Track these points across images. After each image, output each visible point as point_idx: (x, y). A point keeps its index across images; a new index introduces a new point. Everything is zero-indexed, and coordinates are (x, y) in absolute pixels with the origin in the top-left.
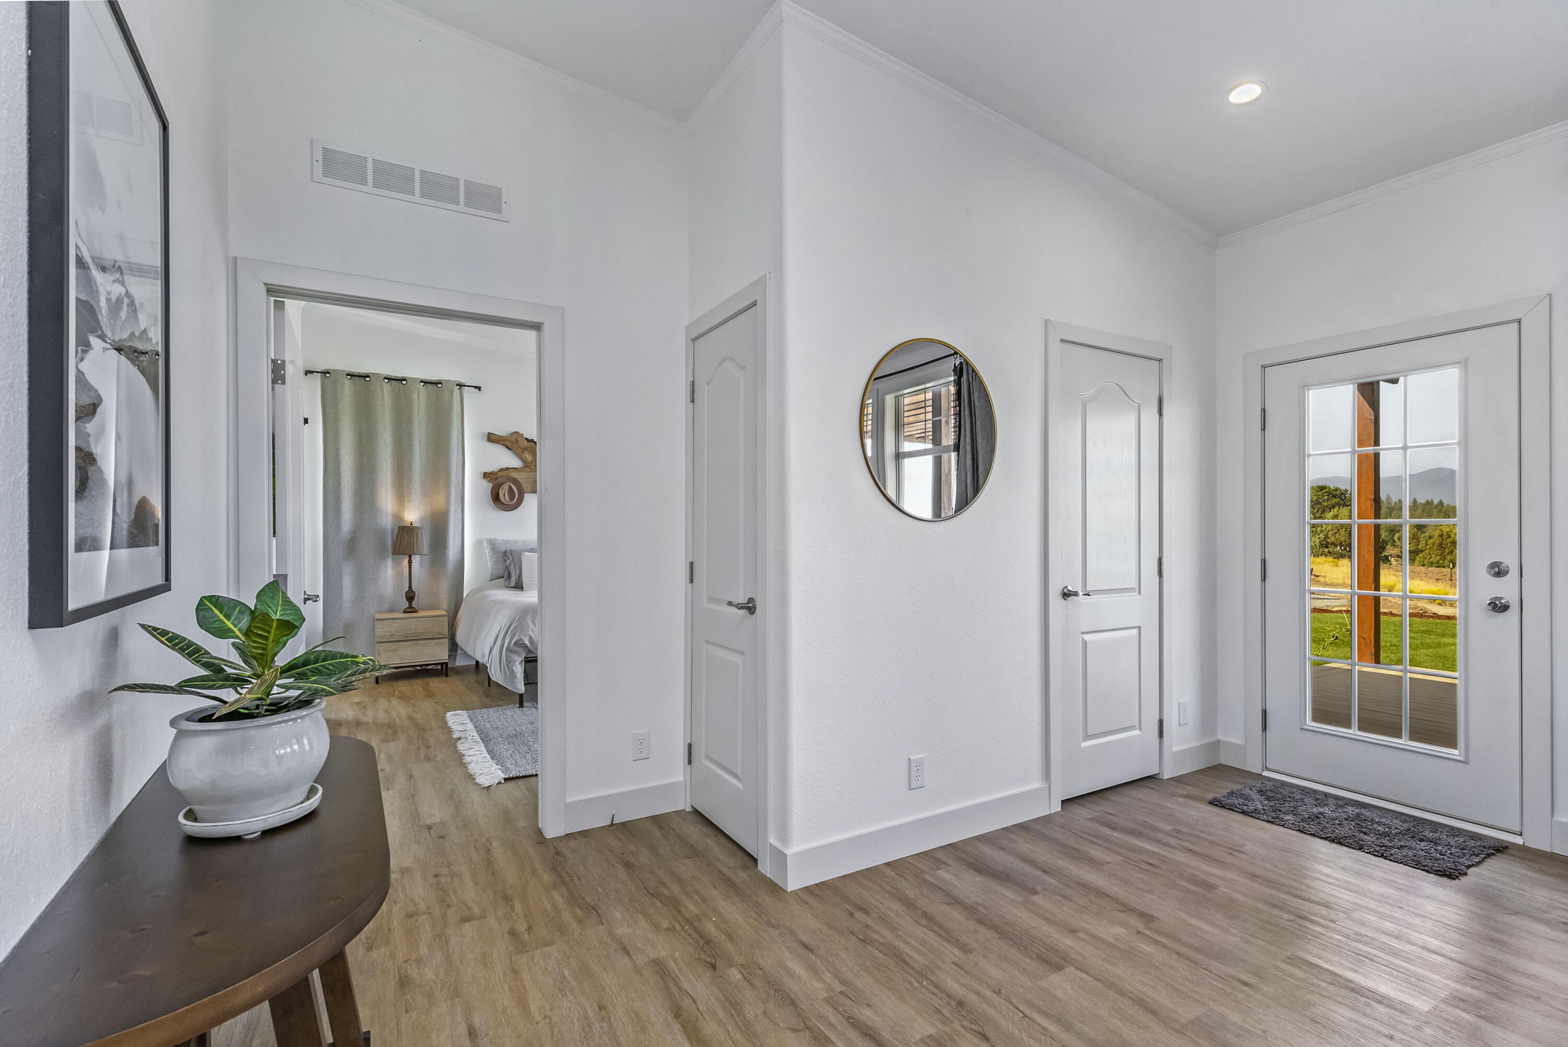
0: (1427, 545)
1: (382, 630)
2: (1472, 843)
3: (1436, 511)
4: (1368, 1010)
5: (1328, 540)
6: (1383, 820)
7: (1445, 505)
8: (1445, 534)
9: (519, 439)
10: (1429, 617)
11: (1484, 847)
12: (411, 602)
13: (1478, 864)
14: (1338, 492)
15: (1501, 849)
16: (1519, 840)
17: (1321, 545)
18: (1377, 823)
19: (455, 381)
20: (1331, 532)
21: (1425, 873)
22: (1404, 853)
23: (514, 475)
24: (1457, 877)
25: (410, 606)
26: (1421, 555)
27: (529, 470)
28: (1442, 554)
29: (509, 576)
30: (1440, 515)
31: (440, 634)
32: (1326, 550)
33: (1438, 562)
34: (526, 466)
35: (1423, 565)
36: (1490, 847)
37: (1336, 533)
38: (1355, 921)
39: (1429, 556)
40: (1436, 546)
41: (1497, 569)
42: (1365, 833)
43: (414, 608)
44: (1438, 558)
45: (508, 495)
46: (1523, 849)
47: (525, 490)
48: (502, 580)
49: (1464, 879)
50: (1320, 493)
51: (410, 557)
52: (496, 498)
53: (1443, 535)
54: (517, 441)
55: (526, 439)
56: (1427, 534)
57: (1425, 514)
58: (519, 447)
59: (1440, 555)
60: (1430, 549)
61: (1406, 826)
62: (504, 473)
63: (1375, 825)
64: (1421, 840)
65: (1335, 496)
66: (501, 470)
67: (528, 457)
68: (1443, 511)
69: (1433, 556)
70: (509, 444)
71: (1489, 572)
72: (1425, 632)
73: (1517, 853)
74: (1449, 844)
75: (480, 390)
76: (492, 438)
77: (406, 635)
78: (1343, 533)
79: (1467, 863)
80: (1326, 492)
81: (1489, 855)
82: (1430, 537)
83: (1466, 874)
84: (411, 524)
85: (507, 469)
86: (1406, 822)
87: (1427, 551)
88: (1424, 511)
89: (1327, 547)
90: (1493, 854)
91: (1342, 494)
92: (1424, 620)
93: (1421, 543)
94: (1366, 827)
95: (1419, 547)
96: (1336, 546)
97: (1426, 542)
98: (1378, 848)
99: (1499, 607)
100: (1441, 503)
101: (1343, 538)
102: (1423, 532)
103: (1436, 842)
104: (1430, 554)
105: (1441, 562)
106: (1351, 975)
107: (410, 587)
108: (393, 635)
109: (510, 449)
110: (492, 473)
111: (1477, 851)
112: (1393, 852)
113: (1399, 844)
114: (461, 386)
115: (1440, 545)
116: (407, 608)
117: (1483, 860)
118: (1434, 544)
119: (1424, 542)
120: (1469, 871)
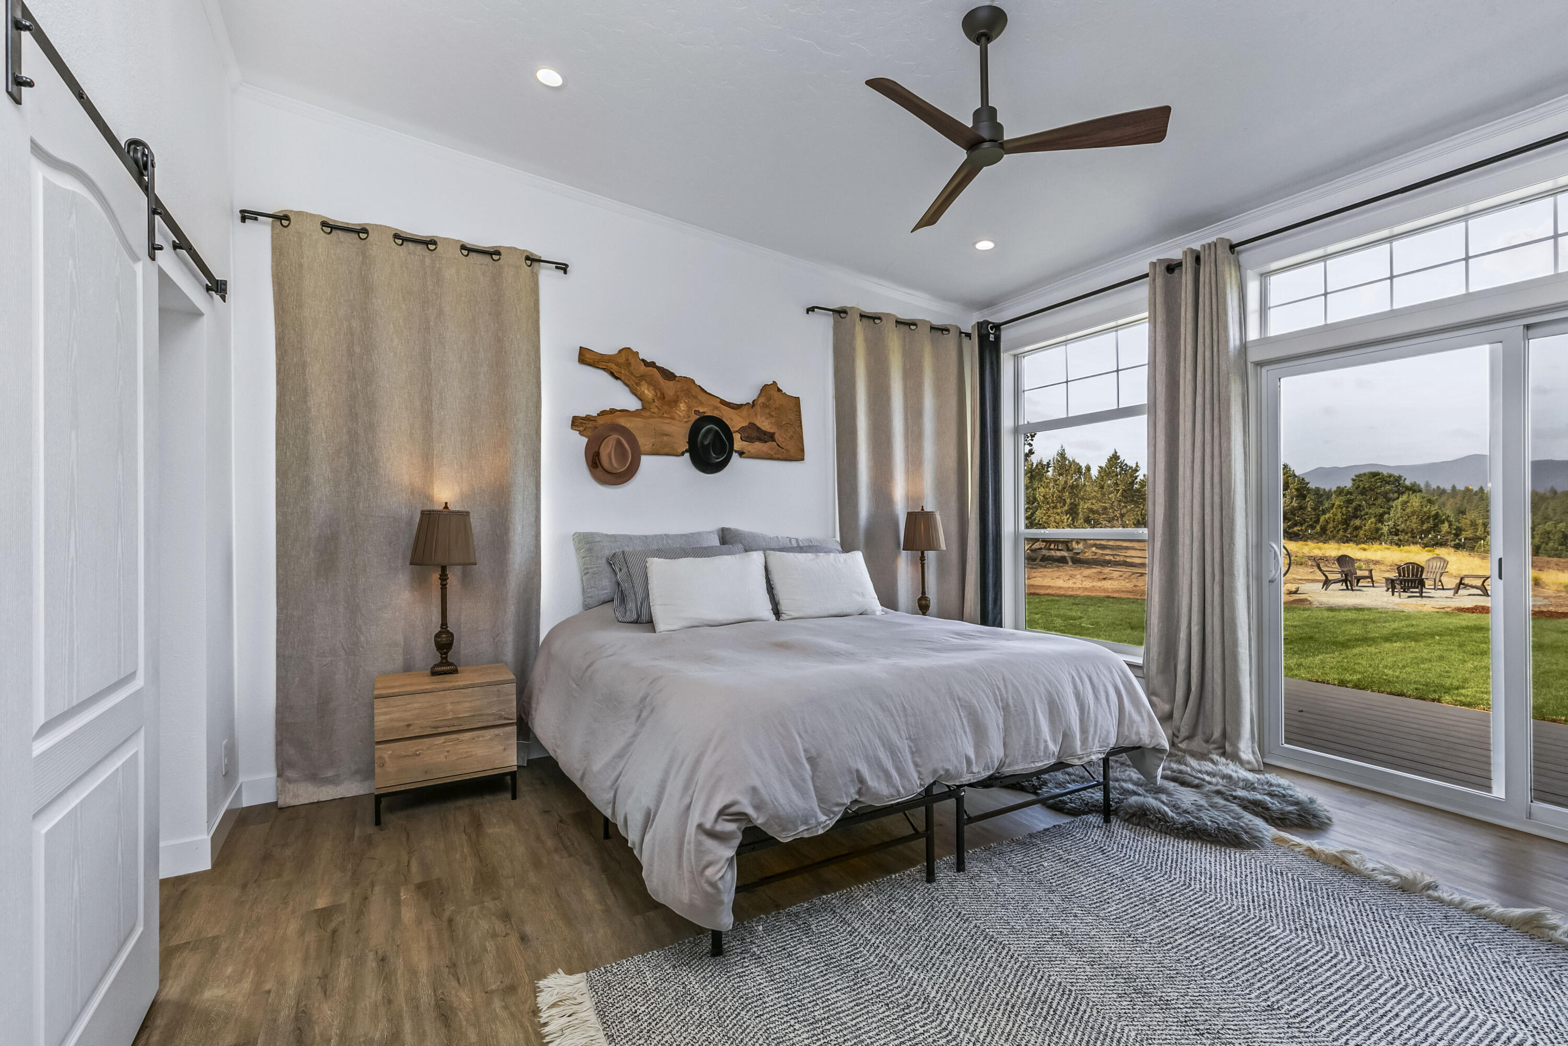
1: (387, 717)
5: (1398, 528)
9: (632, 361)
12: (446, 653)
14: (1392, 479)
17: (1390, 532)
19: (524, 251)
20: (1401, 519)
23: (623, 422)
25: (444, 661)
27: (648, 414)
29: (623, 600)
31: (501, 717)
32: (1396, 538)
34: (644, 408)
37: (1406, 520)
43: (451, 664)
45: (616, 459)
47: (642, 449)
48: (608, 609)
50: (1373, 480)
51: (444, 569)
52: (594, 462)
54: (628, 364)
55: (643, 360)
58: (632, 374)
62: (607, 419)
65: (1388, 483)
66: (603, 413)
67: (646, 392)
70: (614, 368)
75: (565, 272)
76: (586, 357)
77: (437, 724)
78: (1414, 521)
80: (1380, 479)
84: (446, 507)
85: (613, 411)
89: (1397, 535)
91: (1396, 480)
96: (1407, 533)
101: (1415, 525)
107: (444, 624)
108: (409, 725)
109: (617, 378)
110: (588, 418)
114: (532, 260)
116: (436, 665)
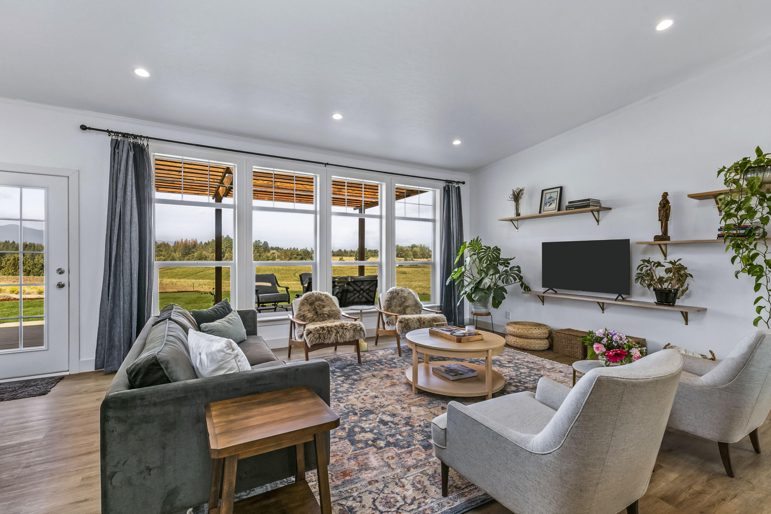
0: (6, 264)
2: (51, 380)
3: (11, 246)
4: (20, 449)
6: (11, 386)
7: (16, 243)
8: (17, 258)
10: (12, 300)
11: (56, 380)
13: (54, 386)
15: (61, 378)
16: (68, 373)
18: (8, 388)
21: (34, 397)
22: (23, 393)
24: (47, 393)
26: (3, 270)
28: (15, 268)
30: (13, 249)
33: (13, 273)
35: (5, 275)
36: (58, 379)
38: (7, 426)
39: (8, 270)
40: (11, 265)
41: (60, 271)
42: (3, 394)
44: (13, 271)
46: (70, 375)
49: (49, 393)
53: (15, 259)
56: (6, 259)
57: (5, 248)
59: (14, 269)
60: (8, 266)
61: (22, 385)
63: (8, 389)
64: (30, 387)
68: (15, 246)
69: (10, 270)
71: (57, 273)
72: (11, 307)
73: (67, 378)
74: (42, 384)
79: (50, 387)
81: (58, 382)
82: (8, 260)
83: (50, 391)
86: (22, 383)
87: (6, 267)
88: (4, 246)
90: (59, 381)
92: (11, 302)
93: (3, 263)
94: (3, 392)
95: (2, 265)
97: (6, 263)
98: (11, 397)
99: (61, 286)
100: (14, 242)
102: (4, 258)
103: (36, 385)
104: (8, 269)
105: (15, 273)
106: (9, 443)
111: (53, 382)
112: (18, 395)
113: (20, 392)
115: (14, 264)
117: (56, 384)
118: (10, 263)
119: (5, 263)
120: (51, 390)
